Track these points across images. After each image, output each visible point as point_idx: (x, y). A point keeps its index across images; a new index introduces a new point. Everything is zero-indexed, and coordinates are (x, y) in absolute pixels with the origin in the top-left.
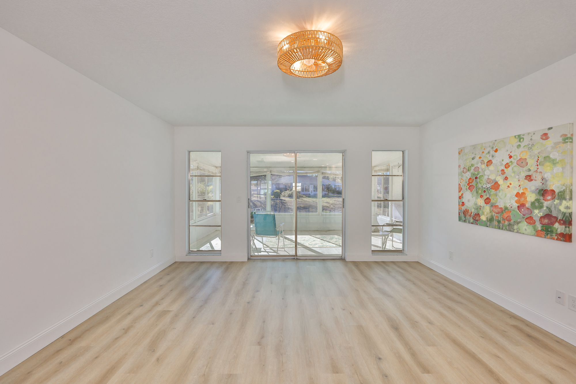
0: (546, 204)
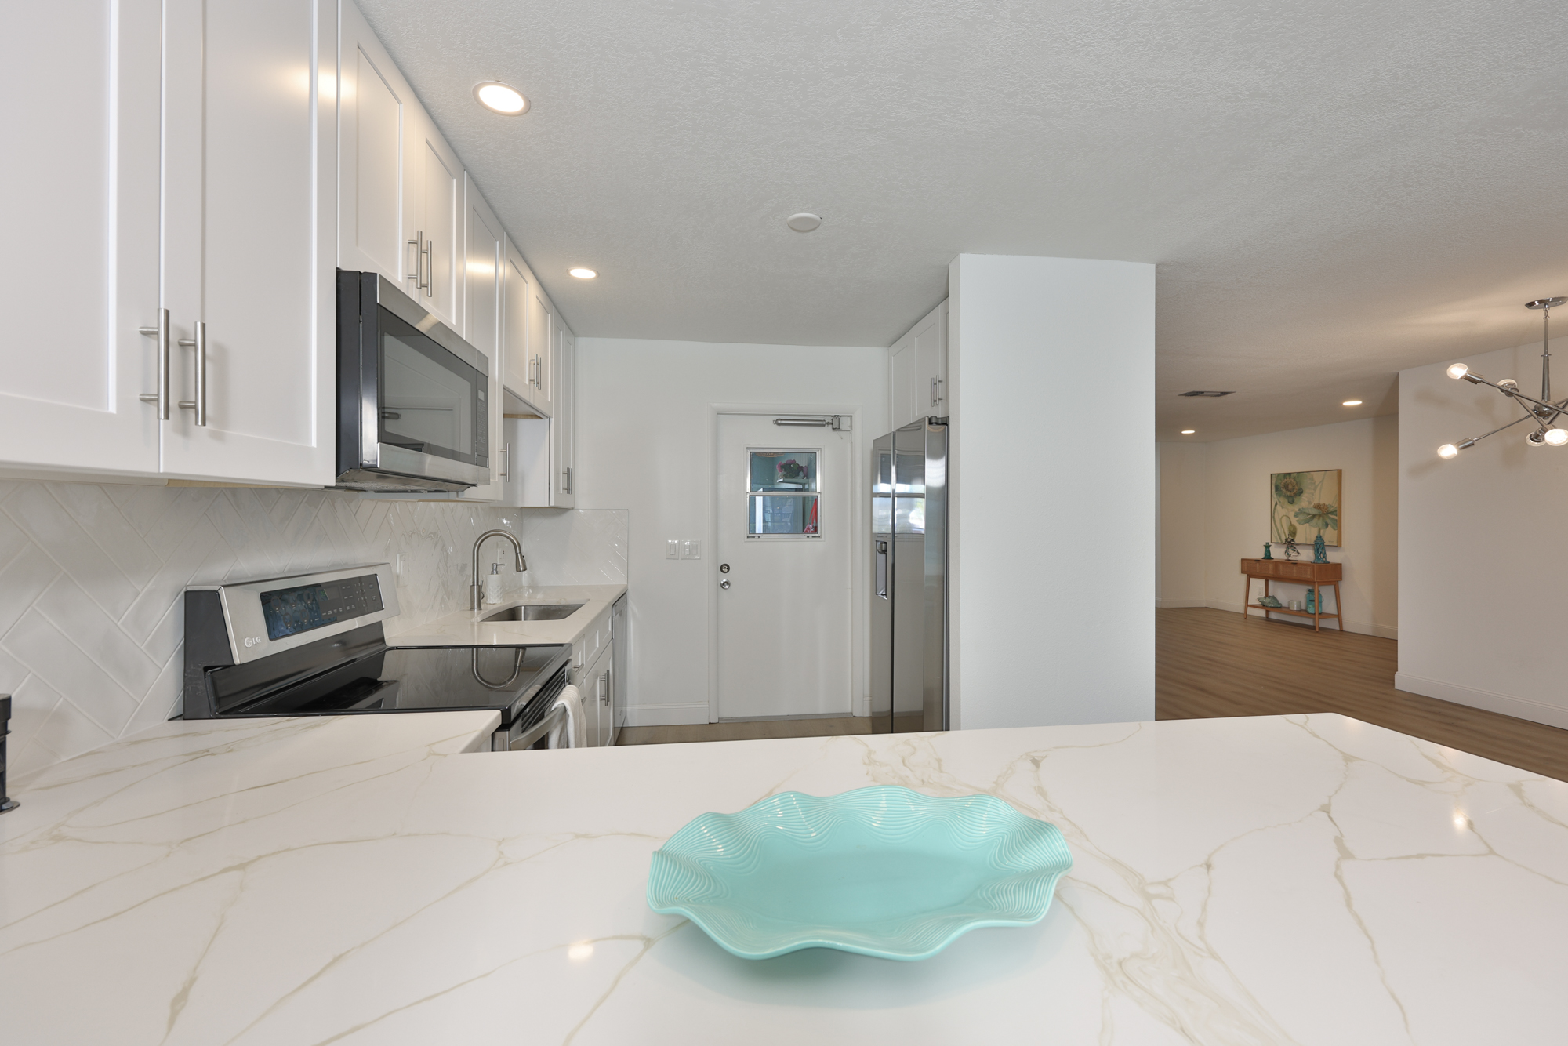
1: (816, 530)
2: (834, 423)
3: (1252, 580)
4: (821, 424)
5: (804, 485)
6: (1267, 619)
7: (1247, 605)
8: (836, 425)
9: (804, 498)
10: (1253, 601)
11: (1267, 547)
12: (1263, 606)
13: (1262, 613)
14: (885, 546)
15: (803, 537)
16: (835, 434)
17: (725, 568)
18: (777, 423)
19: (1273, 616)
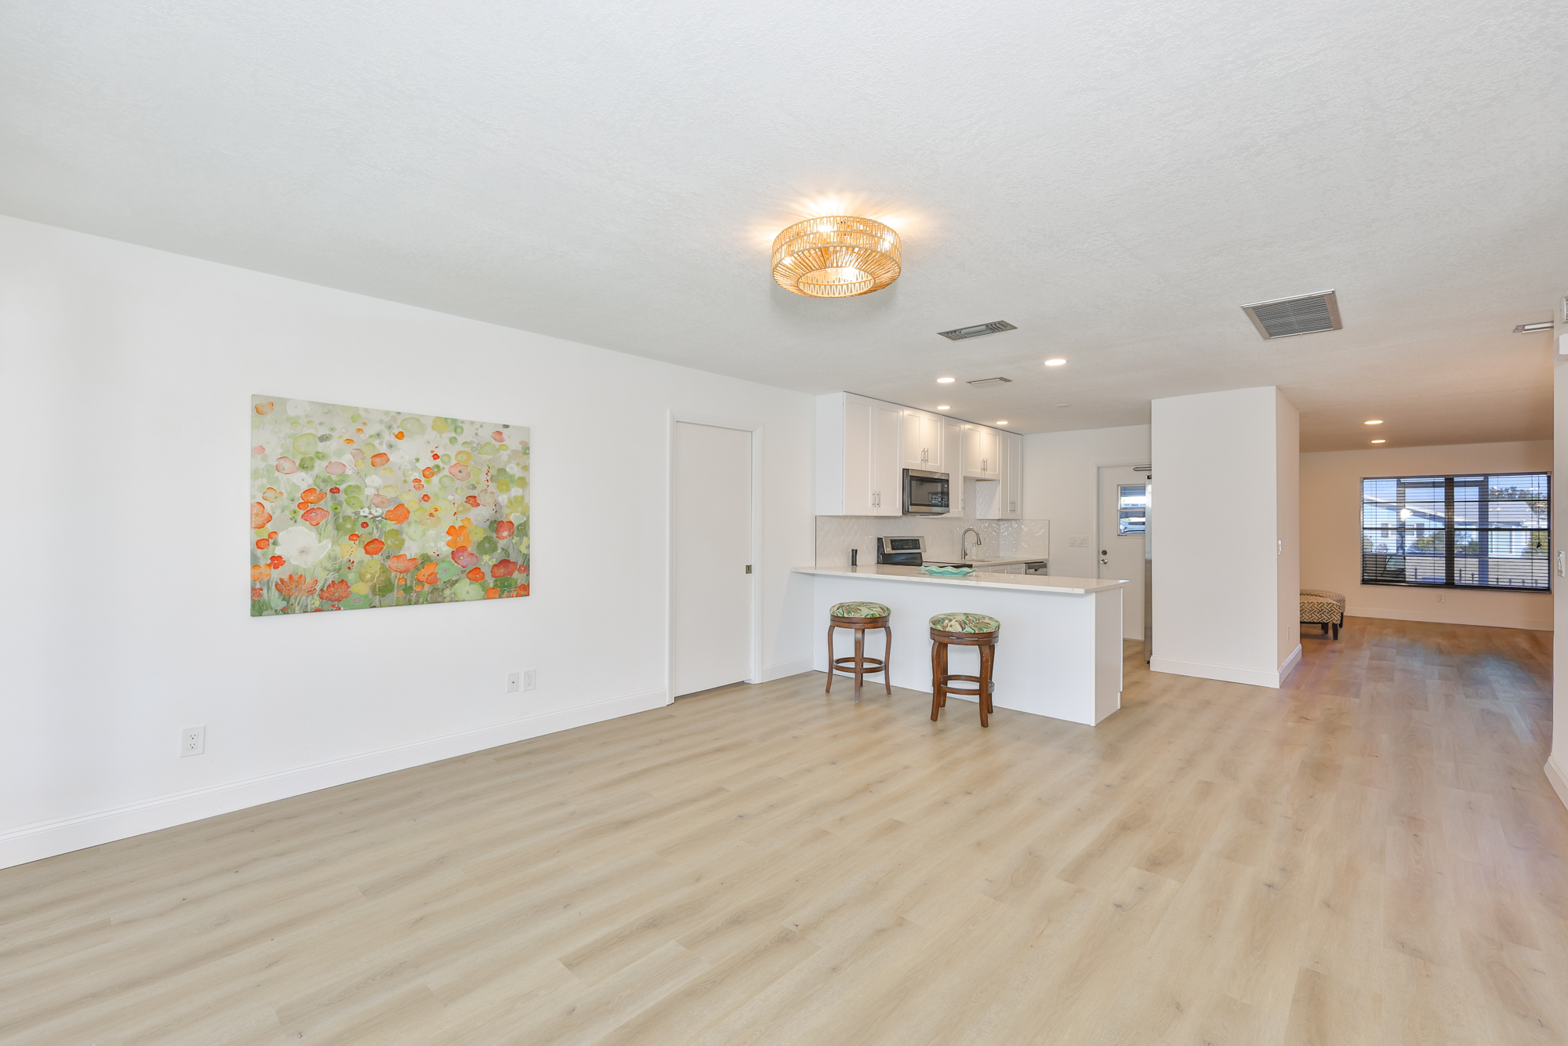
0: (502, 543)
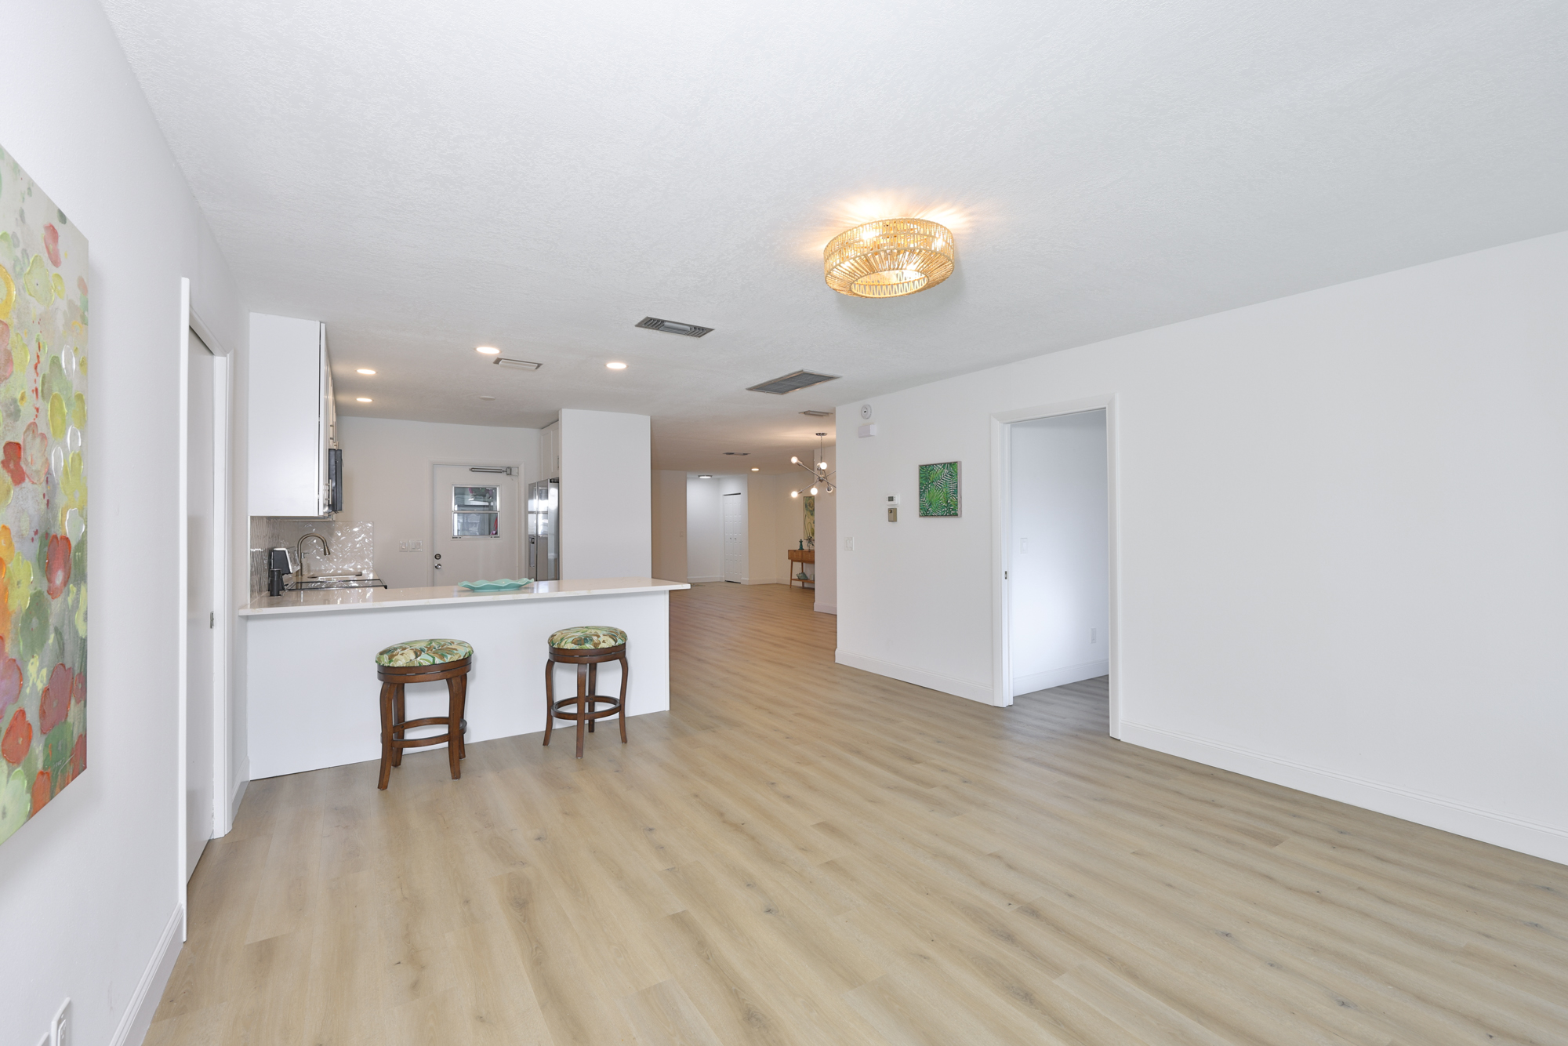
1: (496, 533)
2: (508, 471)
3: (794, 563)
4: (500, 471)
5: (490, 503)
6: (803, 587)
7: (791, 579)
8: (509, 472)
9: (490, 514)
10: (794, 577)
11: (801, 542)
12: (799, 579)
13: (800, 584)
14: (534, 540)
15: (488, 537)
16: (509, 477)
17: (438, 557)
18: (471, 470)
19: (806, 585)
